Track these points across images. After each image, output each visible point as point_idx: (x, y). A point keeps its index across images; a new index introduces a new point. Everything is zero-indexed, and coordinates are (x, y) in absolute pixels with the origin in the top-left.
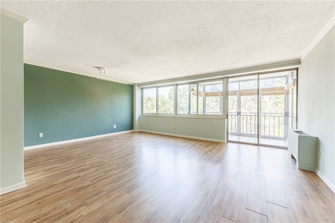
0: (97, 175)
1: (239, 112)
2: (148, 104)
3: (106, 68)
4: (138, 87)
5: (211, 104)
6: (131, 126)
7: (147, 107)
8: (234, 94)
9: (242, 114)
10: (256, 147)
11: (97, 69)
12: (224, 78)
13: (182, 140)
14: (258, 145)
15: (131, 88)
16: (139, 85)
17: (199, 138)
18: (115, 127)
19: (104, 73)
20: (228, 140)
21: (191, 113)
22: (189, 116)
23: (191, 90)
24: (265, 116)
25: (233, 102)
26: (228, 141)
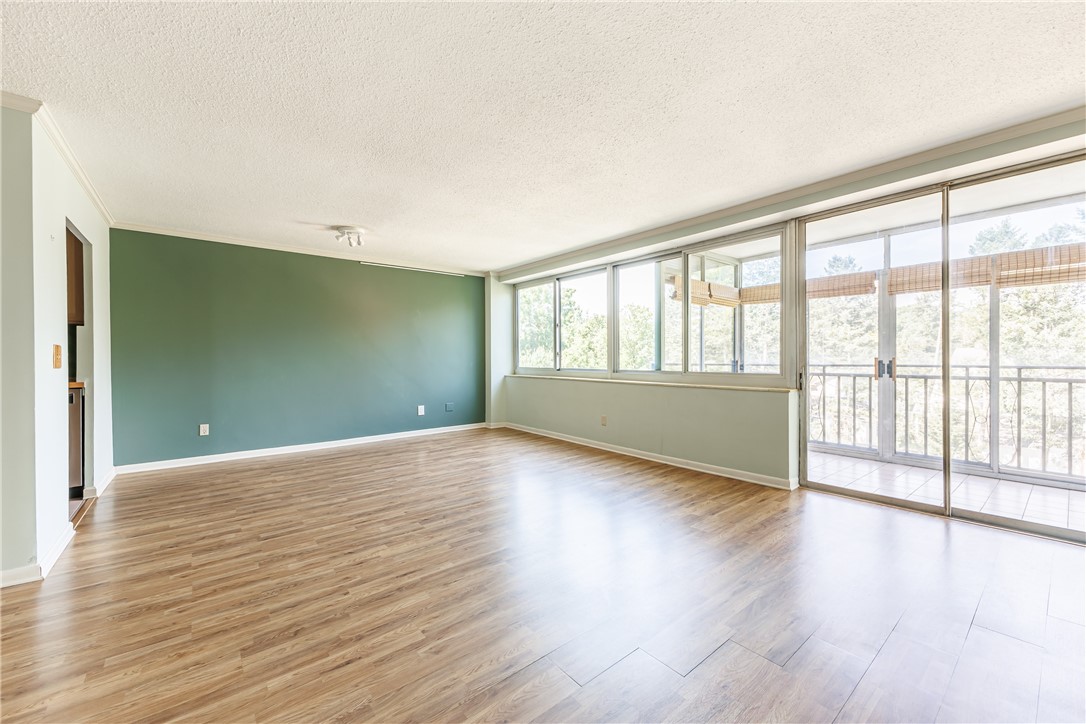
0: (236, 569)
1: (886, 362)
2: (594, 340)
3: (361, 227)
4: (499, 281)
5: (827, 332)
6: (477, 411)
7: (592, 346)
8: (860, 286)
9: (899, 371)
10: (936, 525)
11: (336, 233)
12: (786, 222)
13: (618, 468)
14: (945, 513)
15: (477, 286)
16: (502, 274)
17: (688, 464)
18: (421, 410)
19: (359, 243)
20: (805, 478)
21: (665, 368)
22: (657, 379)
23: (668, 281)
24: (1020, 380)
25: (932, 324)
26: (805, 485)
